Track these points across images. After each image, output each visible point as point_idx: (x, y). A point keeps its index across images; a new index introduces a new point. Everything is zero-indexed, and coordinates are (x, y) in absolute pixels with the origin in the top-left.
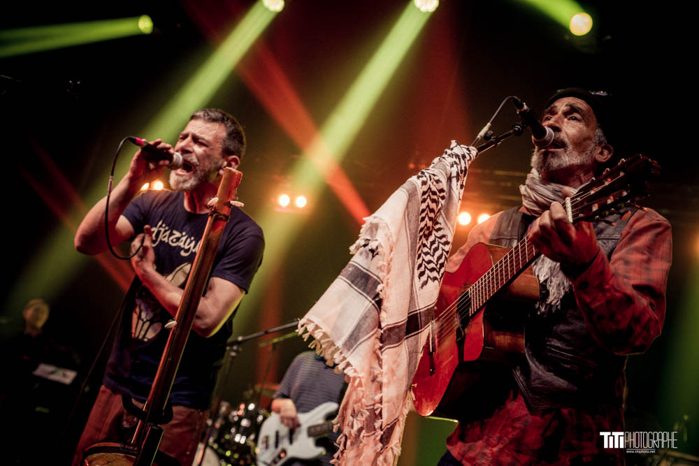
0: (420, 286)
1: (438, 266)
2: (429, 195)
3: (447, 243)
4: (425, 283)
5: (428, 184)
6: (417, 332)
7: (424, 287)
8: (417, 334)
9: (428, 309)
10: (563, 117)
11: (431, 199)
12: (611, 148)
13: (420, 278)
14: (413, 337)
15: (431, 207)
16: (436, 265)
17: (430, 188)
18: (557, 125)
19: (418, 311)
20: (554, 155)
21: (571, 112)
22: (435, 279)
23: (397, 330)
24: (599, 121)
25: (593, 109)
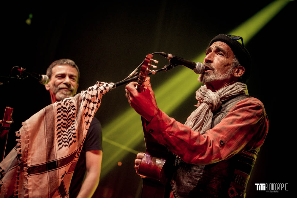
0: (58, 149)
1: (69, 140)
2: (62, 109)
3: (74, 129)
4: (61, 148)
5: (61, 104)
6: (56, 169)
7: (60, 150)
8: (55, 170)
9: (62, 159)
10: (214, 53)
11: (63, 111)
12: (244, 68)
13: (58, 146)
14: (53, 171)
15: (64, 115)
16: (68, 140)
17: (62, 106)
18: (210, 59)
19: (56, 160)
20: (208, 74)
21: (218, 51)
22: (66, 145)
23: (38, 168)
24: (235, 53)
25: (231, 48)
